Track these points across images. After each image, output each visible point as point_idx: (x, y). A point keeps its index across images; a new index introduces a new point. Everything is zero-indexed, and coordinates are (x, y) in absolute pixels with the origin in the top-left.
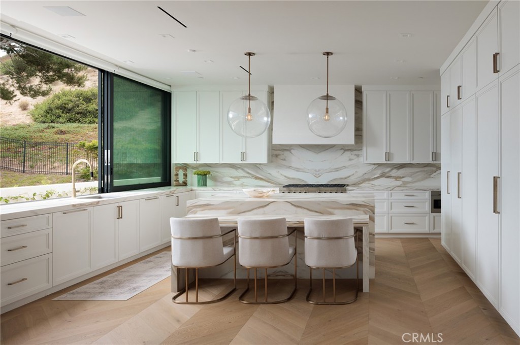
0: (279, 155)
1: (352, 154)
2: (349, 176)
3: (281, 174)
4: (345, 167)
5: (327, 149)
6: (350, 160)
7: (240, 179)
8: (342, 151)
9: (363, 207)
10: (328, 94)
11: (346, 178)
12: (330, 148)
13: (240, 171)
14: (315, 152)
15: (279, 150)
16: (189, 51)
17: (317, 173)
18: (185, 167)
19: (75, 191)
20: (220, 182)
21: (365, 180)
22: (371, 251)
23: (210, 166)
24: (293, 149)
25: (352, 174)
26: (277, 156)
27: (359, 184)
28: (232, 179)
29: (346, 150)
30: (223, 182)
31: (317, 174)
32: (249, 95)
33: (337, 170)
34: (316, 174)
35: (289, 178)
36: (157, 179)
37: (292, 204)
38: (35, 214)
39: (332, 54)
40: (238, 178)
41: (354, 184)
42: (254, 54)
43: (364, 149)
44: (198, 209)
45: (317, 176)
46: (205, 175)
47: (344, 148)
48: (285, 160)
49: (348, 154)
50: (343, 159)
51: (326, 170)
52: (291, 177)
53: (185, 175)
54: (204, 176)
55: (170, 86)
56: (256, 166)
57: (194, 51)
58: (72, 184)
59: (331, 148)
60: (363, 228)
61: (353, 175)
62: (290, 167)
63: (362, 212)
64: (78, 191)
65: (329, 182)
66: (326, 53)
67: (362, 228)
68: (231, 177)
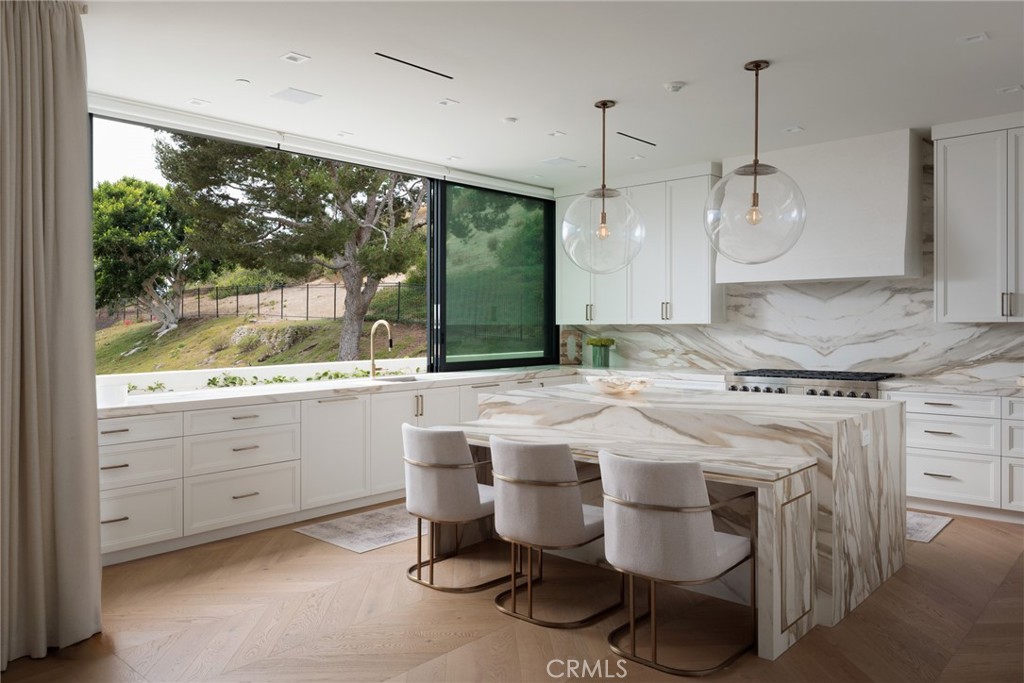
0: (742, 306)
1: (912, 301)
2: (906, 355)
3: (746, 348)
4: (894, 332)
5: (849, 291)
6: (908, 314)
7: (669, 356)
8: (887, 294)
9: (802, 437)
10: (756, 161)
11: (896, 359)
12: (855, 288)
13: (668, 339)
14: (819, 298)
15: (742, 296)
16: (504, 121)
17: (825, 345)
18: (579, 331)
19: (375, 369)
20: (635, 359)
21: (949, 366)
22: (823, 554)
23: (618, 330)
24: (771, 293)
25: (914, 349)
26: (737, 308)
27: (931, 374)
28: (654, 355)
29: (896, 291)
30: (638, 360)
31: (825, 347)
32: (604, 186)
33: (874, 338)
34: (821, 348)
35: (762, 355)
36: (540, 353)
37: (644, 415)
38: (273, 400)
39: (767, 63)
40: (664, 353)
41: (920, 375)
42: (613, 103)
43: (938, 286)
44: (494, 410)
45: (823, 353)
46: (606, 346)
47: (891, 287)
48: (753, 316)
49: (902, 300)
50: (889, 312)
51: (846, 338)
52: (766, 353)
53: (580, 346)
54: (603, 349)
55: (552, 189)
56: (695, 329)
57: (514, 119)
58: (370, 362)
59: (860, 286)
60: (759, 489)
61: (917, 350)
62: (763, 332)
63: (799, 450)
64: (379, 369)
65: (854, 366)
66: (751, 63)
67: (757, 489)
68: (654, 351)
